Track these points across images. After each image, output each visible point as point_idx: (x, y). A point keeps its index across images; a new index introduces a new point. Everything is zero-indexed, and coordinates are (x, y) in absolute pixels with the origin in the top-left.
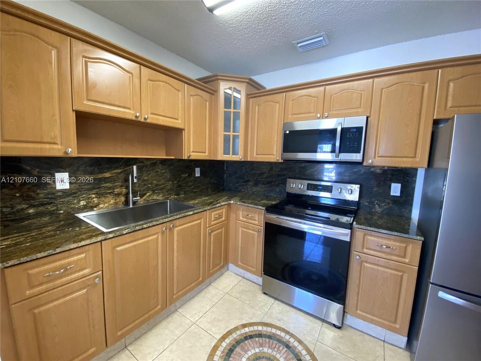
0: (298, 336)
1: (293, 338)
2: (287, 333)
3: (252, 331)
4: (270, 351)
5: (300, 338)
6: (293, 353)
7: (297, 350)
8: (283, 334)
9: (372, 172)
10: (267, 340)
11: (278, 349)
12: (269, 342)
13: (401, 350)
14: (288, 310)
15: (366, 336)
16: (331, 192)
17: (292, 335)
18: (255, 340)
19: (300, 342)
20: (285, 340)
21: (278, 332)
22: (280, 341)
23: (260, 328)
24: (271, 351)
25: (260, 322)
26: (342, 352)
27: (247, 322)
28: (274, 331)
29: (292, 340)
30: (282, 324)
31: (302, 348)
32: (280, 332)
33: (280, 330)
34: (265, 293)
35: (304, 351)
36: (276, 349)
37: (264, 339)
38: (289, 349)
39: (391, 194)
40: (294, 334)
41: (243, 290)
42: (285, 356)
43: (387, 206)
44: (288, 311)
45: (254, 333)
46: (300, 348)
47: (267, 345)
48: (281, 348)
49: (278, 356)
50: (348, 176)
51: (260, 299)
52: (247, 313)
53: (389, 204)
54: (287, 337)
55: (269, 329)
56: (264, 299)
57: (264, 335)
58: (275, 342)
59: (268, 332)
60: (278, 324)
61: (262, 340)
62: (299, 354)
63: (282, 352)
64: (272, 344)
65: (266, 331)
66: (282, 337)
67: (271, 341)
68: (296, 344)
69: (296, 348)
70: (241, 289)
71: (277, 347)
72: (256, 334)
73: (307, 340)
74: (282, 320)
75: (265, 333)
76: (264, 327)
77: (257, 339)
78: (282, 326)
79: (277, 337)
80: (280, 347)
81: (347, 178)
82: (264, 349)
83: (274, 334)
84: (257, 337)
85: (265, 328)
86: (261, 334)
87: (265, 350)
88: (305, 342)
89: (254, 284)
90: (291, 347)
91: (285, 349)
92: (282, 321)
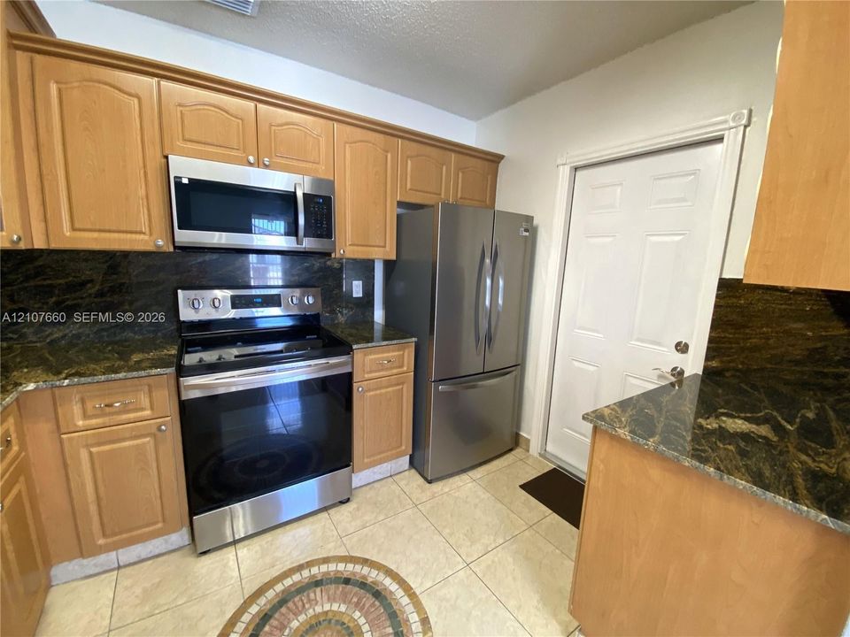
0: (316, 557)
1: (313, 566)
2: (300, 568)
3: (246, 629)
4: (302, 618)
5: (321, 556)
6: (331, 584)
7: (332, 574)
8: (296, 577)
9: (329, 267)
10: (283, 610)
11: (309, 601)
12: (288, 608)
13: (407, 473)
14: (270, 539)
15: (376, 485)
16: (279, 305)
17: (309, 564)
18: (267, 632)
19: (326, 560)
20: (306, 581)
21: (288, 582)
22: (301, 589)
23: (254, 609)
24: (304, 616)
25: (245, 602)
26: (372, 522)
27: (221, 628)
28: (279, 588)
29: (315, 570)
30: (280, 566)
31: (335, 565)
32: (289, 579)
33: (287, 577)
34: (204, 553)
35: (340, 564)
36: (307, 606)
37: (277, 616)
38: (322, 585)
39: (354, 296)
40: (309, 559)
41: (145, 591)
42: (325, 598)
43: (351, 313)
44: (272, 540)
45: (251, 628)
46: (332, 567)
47: (291, 616)
48: (312, 595)
49: (318, 609)
50: (297, 275)
51: (204, 571)
52: (203, 616)
53: (352, 309)
54: (306, 573)
55: (270, 594)
56: (212, 563)
57: (271, 610)
58: (297, 599)
59: (272, 599)
60: (275, 573)
61: (276, 619)
62: (339, 575)
63: (318, 599)
64: (295, 604)
65: (268, 602)
66: (300, 581)
67: (290, 604)
68: (324, 568)
69: (328, 573)
70: (138, 591)
71: (305, 601)
72: (258, 625)
73: (332, 549)
74: (276, 561)
75: (268, 607)
76: (258, 602)
77: (267, 628)
78: (284, 569)
79: (293, 589)
80: (308, 596)
81: (297, 278)
82: (292, 625)
83: (283, 591)
84: (264, 626)
85: (262, 601)
86: (266, 614)
87: (295, 624)
88: (331, 554)
89: (160, 559)
90: (322, 580)
91: (318, 590)
92: (278, 563)
